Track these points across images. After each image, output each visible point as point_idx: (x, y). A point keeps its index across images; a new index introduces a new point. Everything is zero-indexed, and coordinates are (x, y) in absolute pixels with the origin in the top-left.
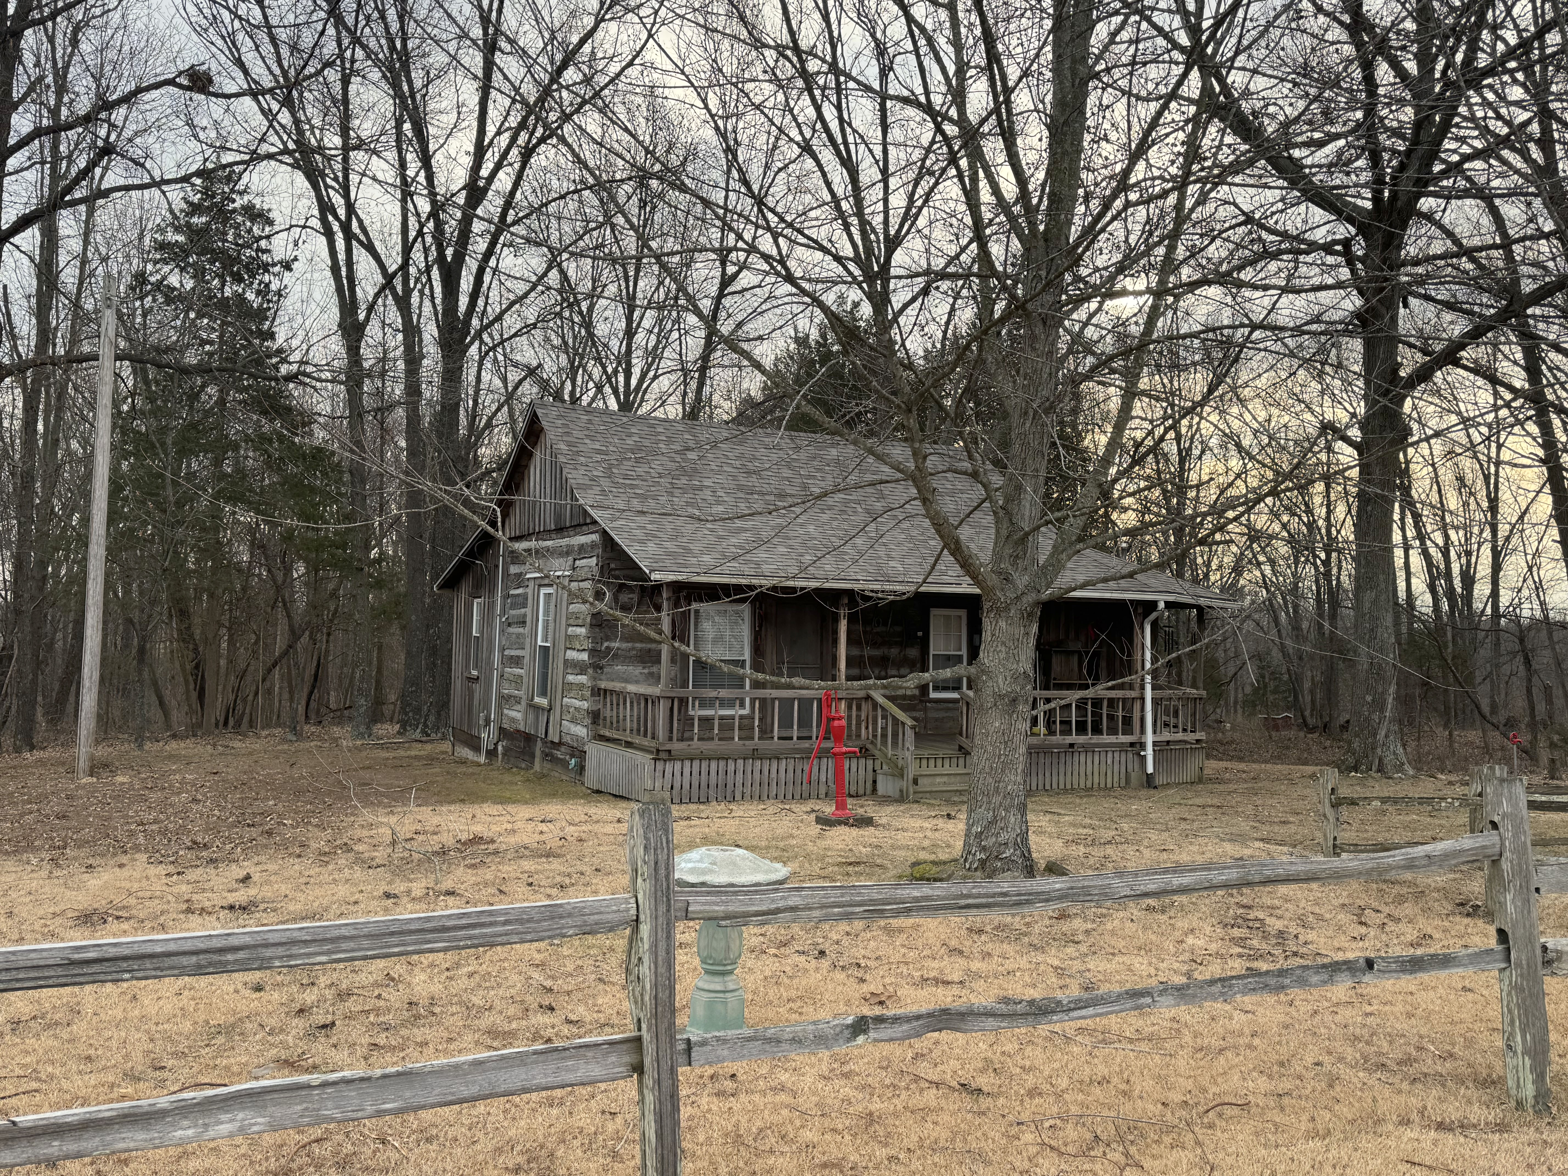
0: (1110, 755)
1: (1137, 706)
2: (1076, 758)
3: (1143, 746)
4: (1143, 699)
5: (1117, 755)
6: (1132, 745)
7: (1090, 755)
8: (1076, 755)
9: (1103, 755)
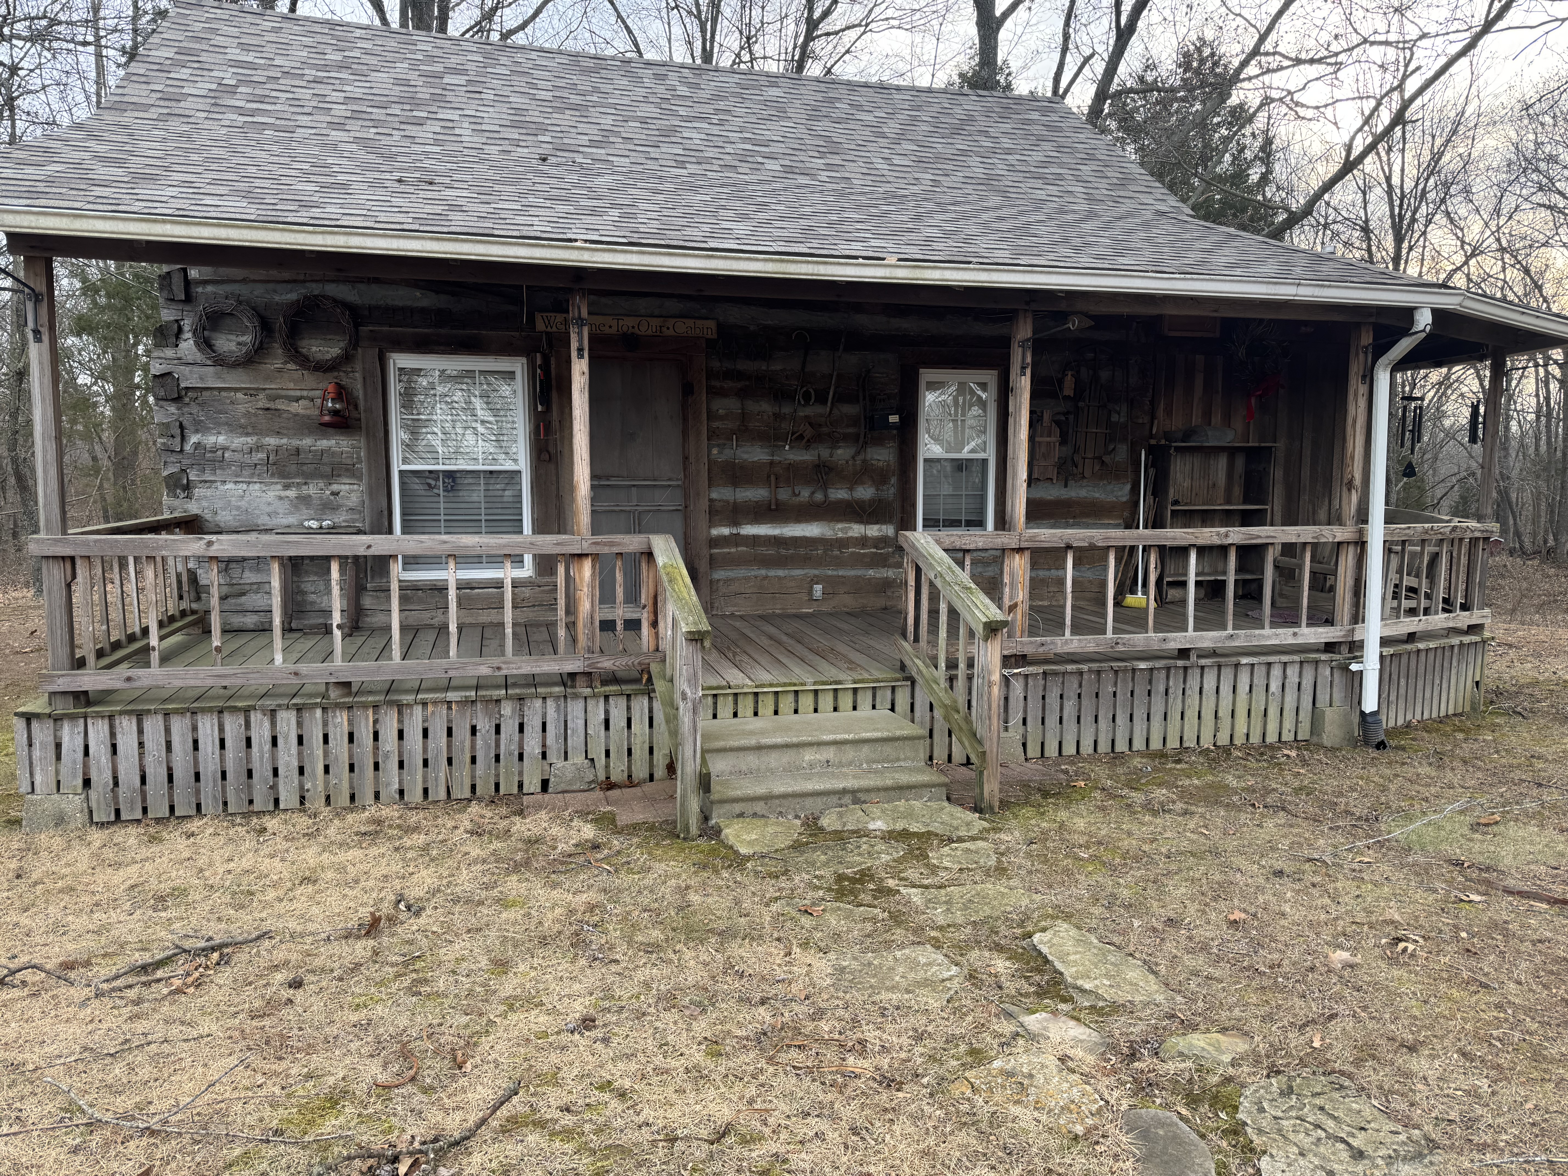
0: (1276, 672)
1: (1347, 562)
2: (1193, 682)
3: (1356, 648)
4: (1361, 544)
5: (1292, 672)
6: (1330, 647)
7: (1227, 675)
8: (1196, 673)
9: (1260, 672)
